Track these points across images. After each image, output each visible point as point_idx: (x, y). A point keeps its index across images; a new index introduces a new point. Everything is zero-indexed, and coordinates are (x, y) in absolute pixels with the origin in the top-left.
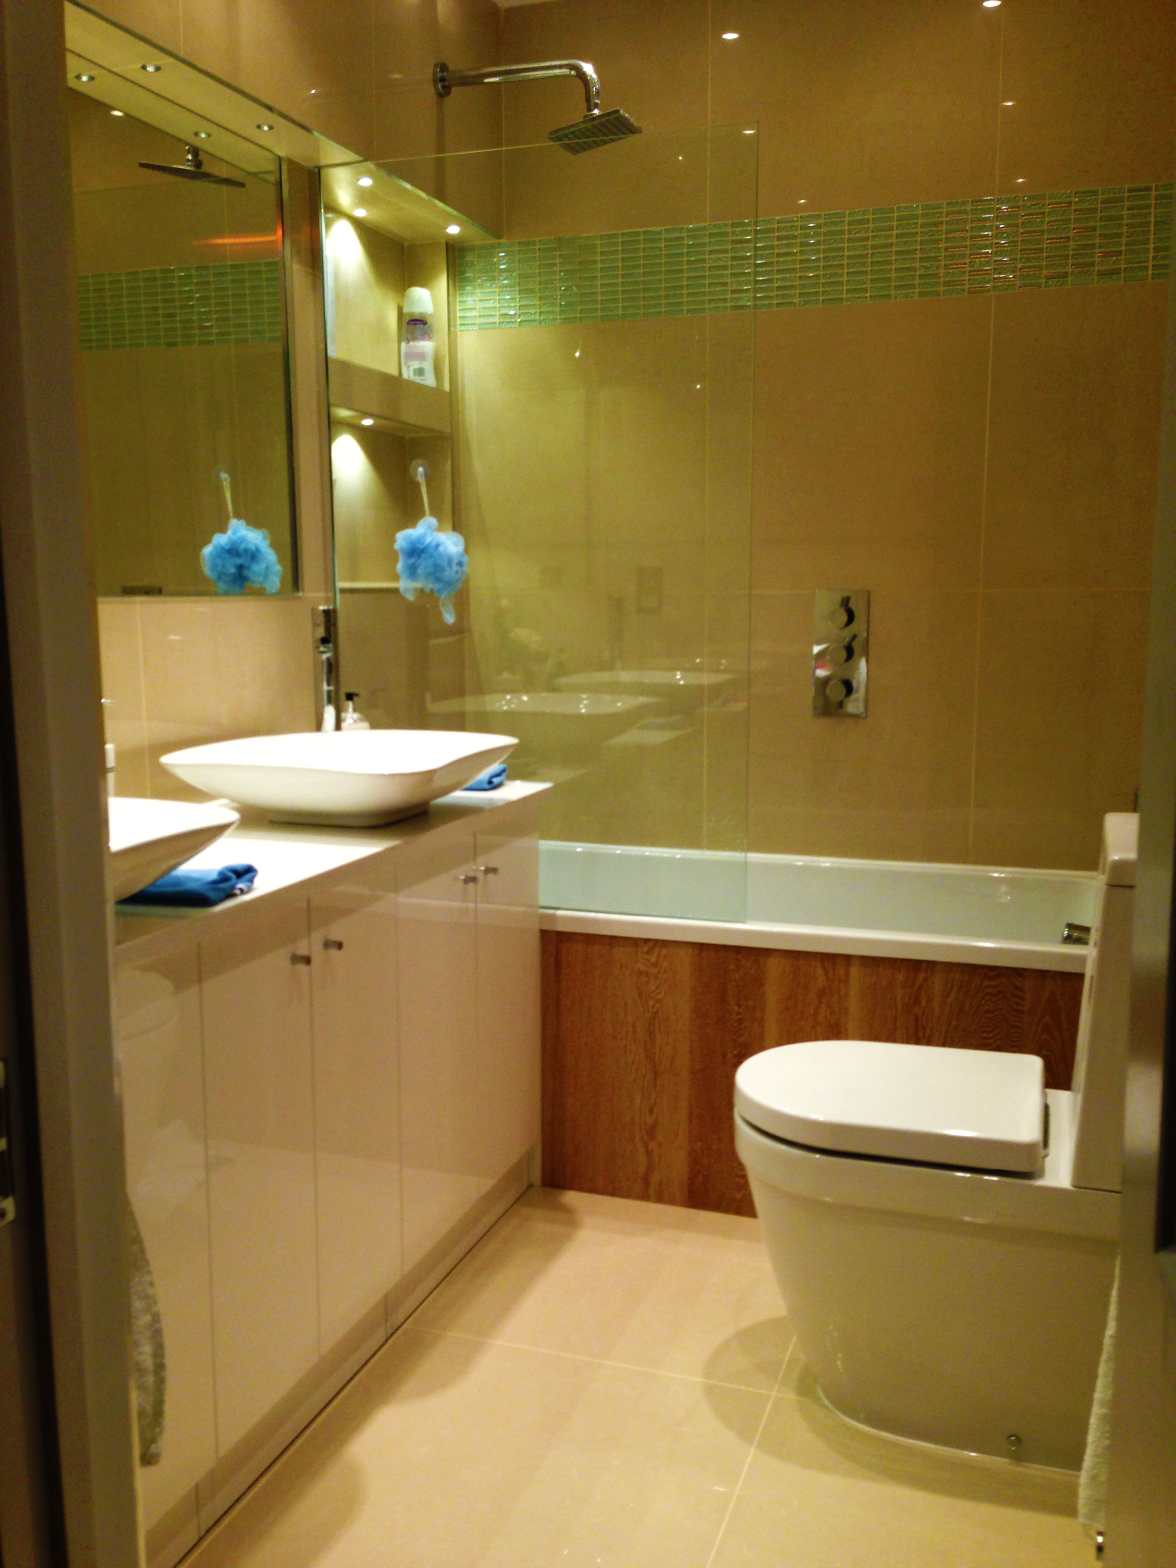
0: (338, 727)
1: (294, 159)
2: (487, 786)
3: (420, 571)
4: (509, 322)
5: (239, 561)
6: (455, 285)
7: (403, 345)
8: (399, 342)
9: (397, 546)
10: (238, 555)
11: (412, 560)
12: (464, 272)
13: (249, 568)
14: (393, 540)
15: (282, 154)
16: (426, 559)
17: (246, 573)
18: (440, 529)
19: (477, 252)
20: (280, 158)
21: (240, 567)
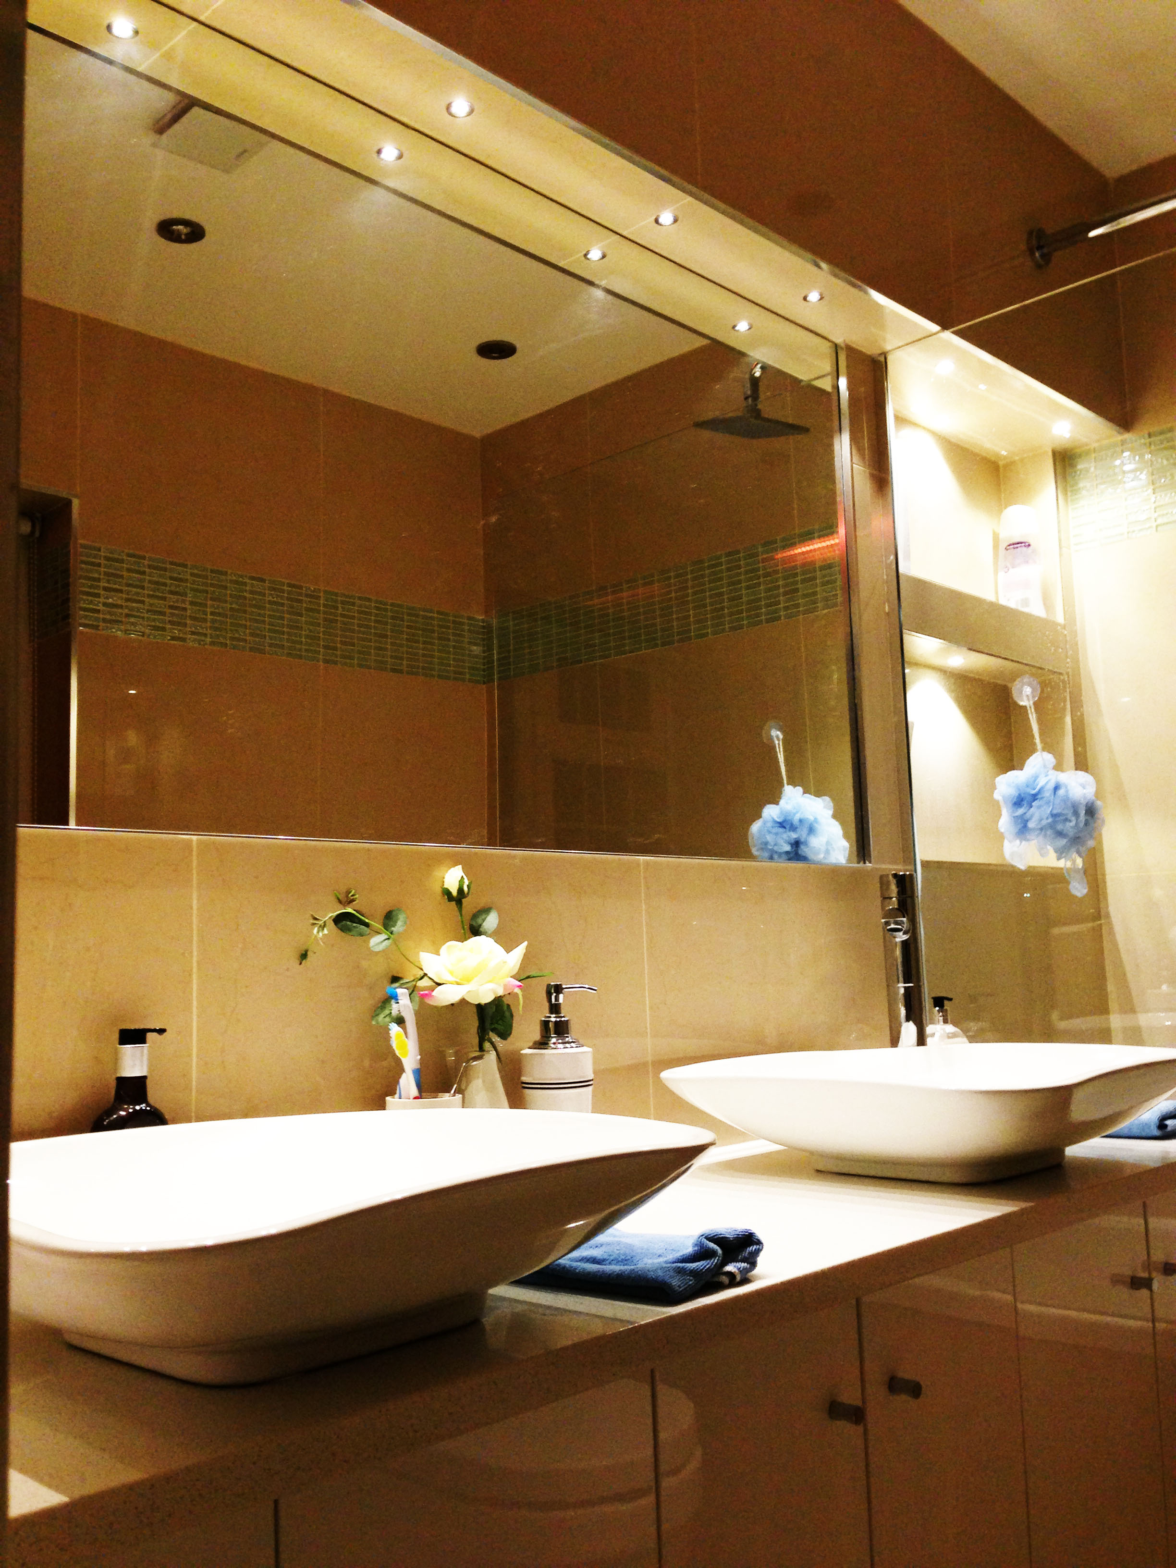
0: (921, 1040)
1: (854, 346)
2: (1157, 1133)
3: (1031, 825)
4: (1140, 530)
5: (794, 836)
6: (1066, 500)
7: (1001, 574)
8: (996, 572)
9: (997, 796)
10: (793, 828)
11: (1021, 811)
12: (1077, 484)
13: (806, 843)
14: (993, 787)
15: (839, 340)
16: (1039, 807)
17: (804, 850)
18: (1059, 767)
19: (1093, 455)
20: (836, 346)
21: (797, 844)
